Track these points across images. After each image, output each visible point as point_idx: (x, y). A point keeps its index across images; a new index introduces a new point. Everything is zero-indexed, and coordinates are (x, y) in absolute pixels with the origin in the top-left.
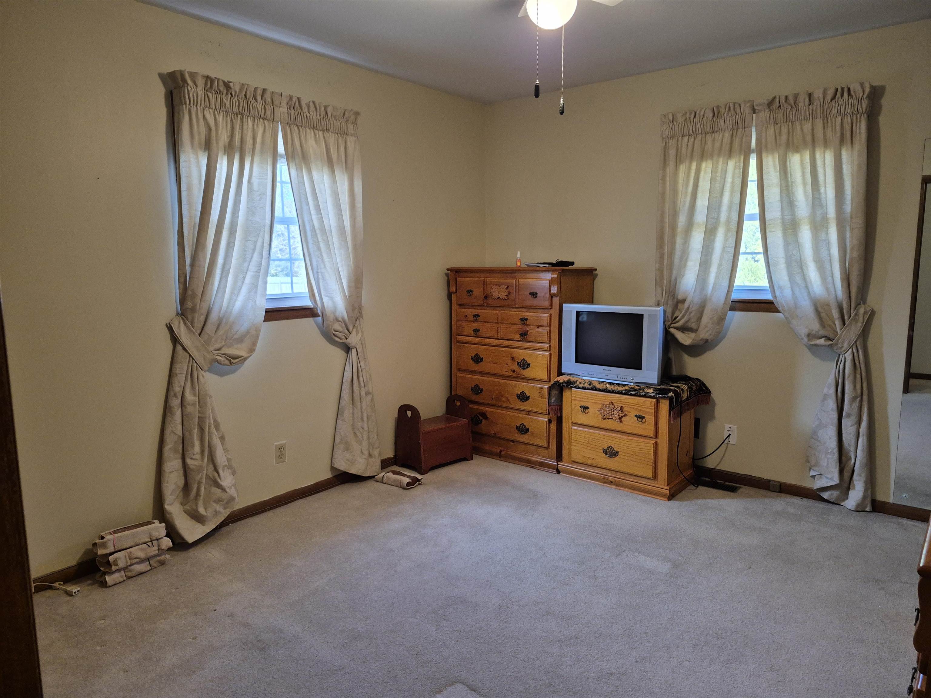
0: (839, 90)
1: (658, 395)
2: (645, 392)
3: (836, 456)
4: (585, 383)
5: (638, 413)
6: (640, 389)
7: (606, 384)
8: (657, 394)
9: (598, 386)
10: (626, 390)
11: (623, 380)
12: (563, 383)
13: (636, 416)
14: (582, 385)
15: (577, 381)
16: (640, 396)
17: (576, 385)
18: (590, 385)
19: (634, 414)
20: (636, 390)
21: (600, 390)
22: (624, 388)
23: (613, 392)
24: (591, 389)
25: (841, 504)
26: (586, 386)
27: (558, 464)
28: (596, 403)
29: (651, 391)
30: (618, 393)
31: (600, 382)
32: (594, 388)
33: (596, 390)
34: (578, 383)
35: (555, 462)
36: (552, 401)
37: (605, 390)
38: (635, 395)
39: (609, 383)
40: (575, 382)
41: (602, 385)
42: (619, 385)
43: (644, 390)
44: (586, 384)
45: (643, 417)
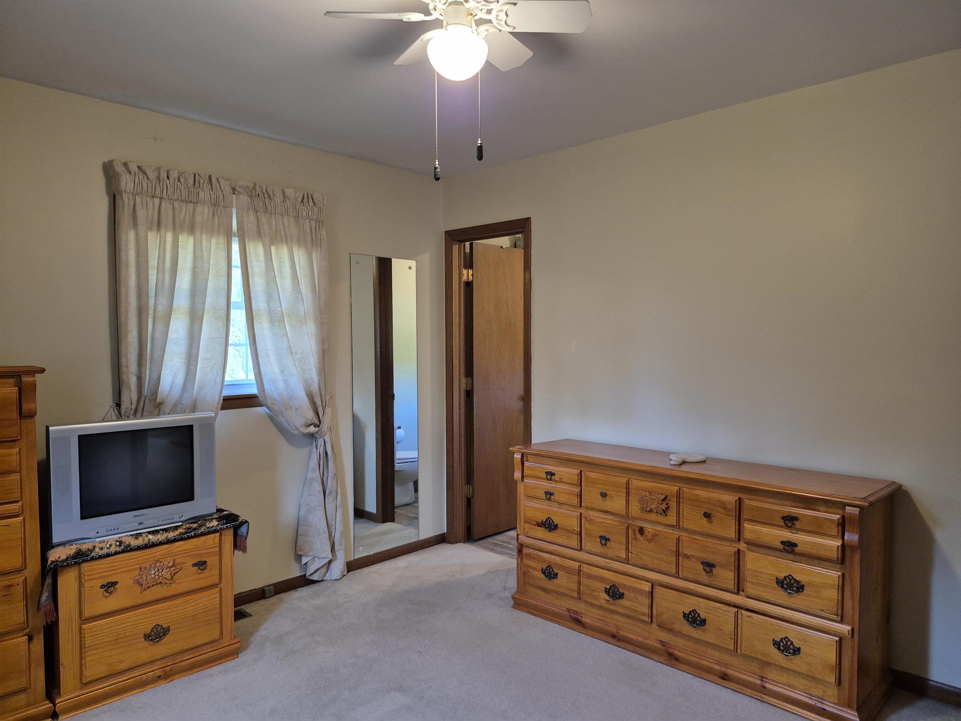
0: (306, 195)
1: (225, 526)
2: (208, 528)
3: (327, 534)
4: (111, 545)
5: (196, 561)
6: (201, 526)
7: (147, 536)
8: (224, 524)
9: (134, 543)
10: (181, 534)
11: (168, 522)
12: (66, 560)
13: (195, 565)
14: (105, 551)
15: (94, 547)
16: (203, 534)
17: (93, 554)
18: (120, 545)
19: (191, 564)
20: (195, 529)
21: (139, 548)
22: (177, 532)
23: (161, 543)
24: (123, 552)
25: (324, 579)
26: (113, 549)
27: (55, 705)
28: (131, 570)
29: (215, 523)
30: (169, 542)
31: (137, 536)
32: (129, 549)
33: (132, 550)
34: (97, 550)
35: (47, 704)
36: (44, 600)
37: (146, 545)
38: (195, 536)
39: (150, 533)
40: (91, 551)
41: (140, 539)
42: (166, 530)
43: (206, 526)
44: (113, 546)
45: (205, 562)
